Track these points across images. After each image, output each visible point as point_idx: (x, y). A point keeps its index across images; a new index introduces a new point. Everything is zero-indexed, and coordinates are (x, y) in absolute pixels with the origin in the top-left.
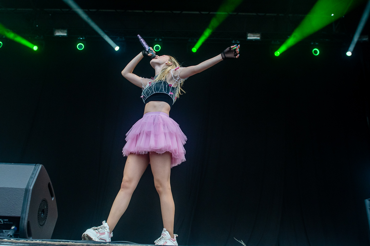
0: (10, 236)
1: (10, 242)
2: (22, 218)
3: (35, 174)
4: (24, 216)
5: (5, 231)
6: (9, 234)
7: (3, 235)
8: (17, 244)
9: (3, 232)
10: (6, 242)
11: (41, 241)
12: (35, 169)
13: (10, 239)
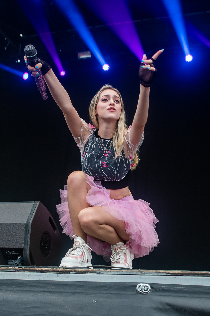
0: (16, 264)
1: (13, 270)
2: (25, 249)
3: (33, 211)
4: (26, 248)
5: (14, 261)
6: (16, 263)
7: (13, 264)
8: (19, 271)
9: (12, 262)
10: (11, 269)
11: (38, 268)
12: (33, 206)
13: (14, 267)
